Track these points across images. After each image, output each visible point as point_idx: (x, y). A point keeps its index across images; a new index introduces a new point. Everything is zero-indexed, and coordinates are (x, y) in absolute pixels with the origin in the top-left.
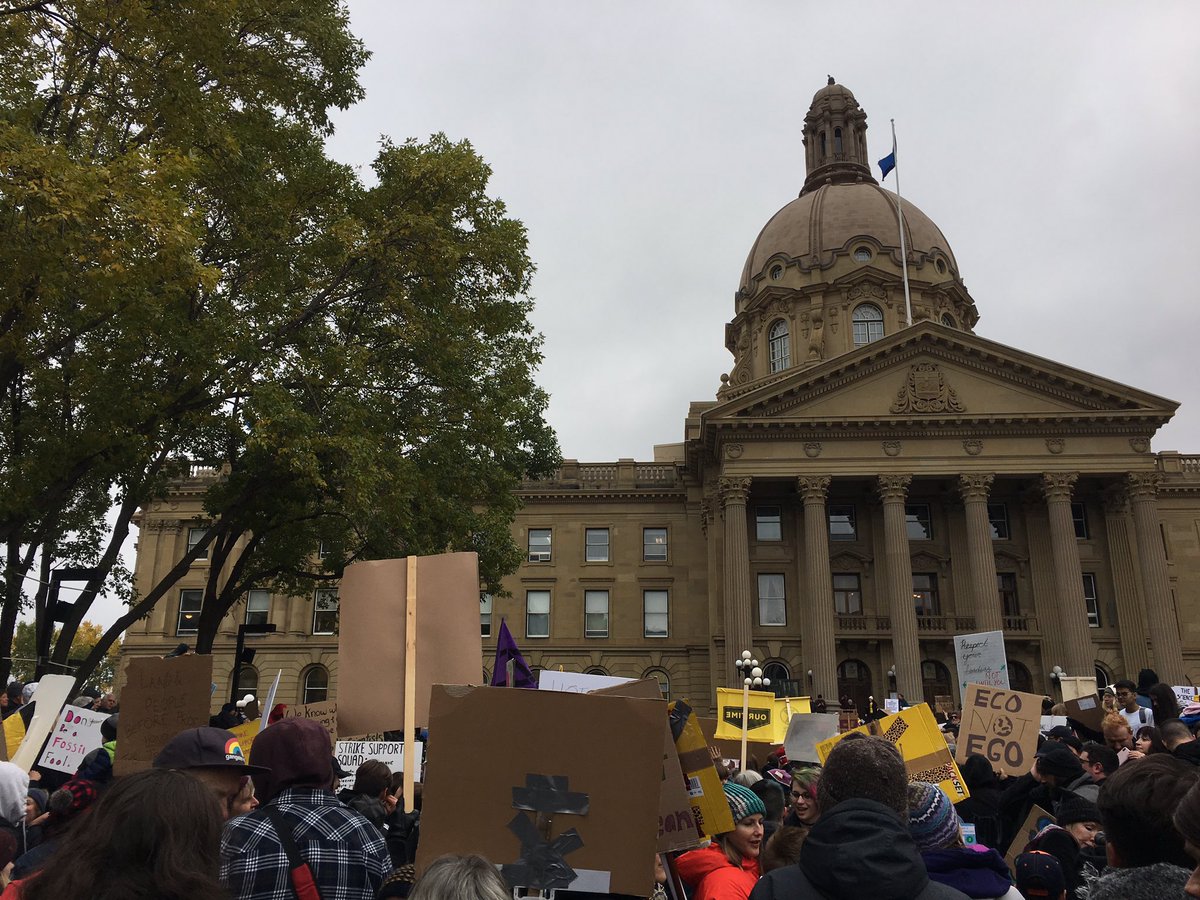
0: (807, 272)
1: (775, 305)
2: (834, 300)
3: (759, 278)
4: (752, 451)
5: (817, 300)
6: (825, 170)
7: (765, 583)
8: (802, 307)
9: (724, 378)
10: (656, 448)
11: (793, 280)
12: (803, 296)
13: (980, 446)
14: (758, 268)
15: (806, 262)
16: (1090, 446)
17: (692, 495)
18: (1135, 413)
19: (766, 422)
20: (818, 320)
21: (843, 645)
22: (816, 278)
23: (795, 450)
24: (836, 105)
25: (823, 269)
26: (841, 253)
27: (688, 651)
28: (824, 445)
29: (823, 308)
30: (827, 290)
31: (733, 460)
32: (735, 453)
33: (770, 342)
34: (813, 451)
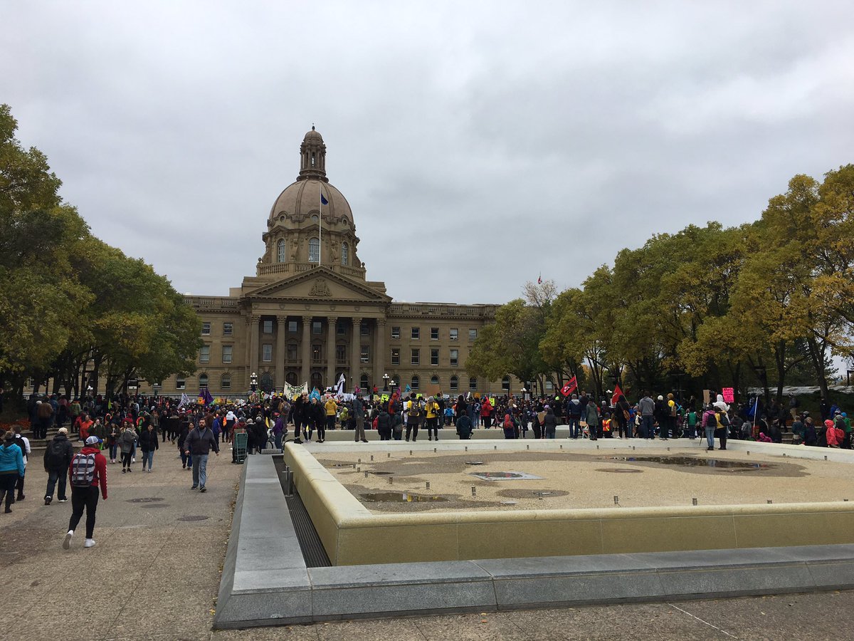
0: (294, 222)
1: (281, 233)
2: (303, 236)
3: (276, 219)
4: (262, 306)
5: (296, 235)
6: (306, 171)
7: (265, 347)
8: (291, 236)
9: (260, 260)
10: (230, 289)
11: (289, 225)
12: (291, 232)
13: (335, 307)
14: (276, 215)
15: (294, 218)
16: (367, 309)
17: (243, 312)
18: (380, 300)
19: (267, 297)
20: (296, 243)
21: (287, 369)
22: (296, 226)
23: (276, 306)
24: (314, 142)
25: (299, 222)
26: (307, 216)
27: (238, 368)
28: (286, 305)
29: (299, 238)
30: (300, 232)
31: (255, 309)
32: (256, 306)
33: (279, 248)
34: (282, 307)
